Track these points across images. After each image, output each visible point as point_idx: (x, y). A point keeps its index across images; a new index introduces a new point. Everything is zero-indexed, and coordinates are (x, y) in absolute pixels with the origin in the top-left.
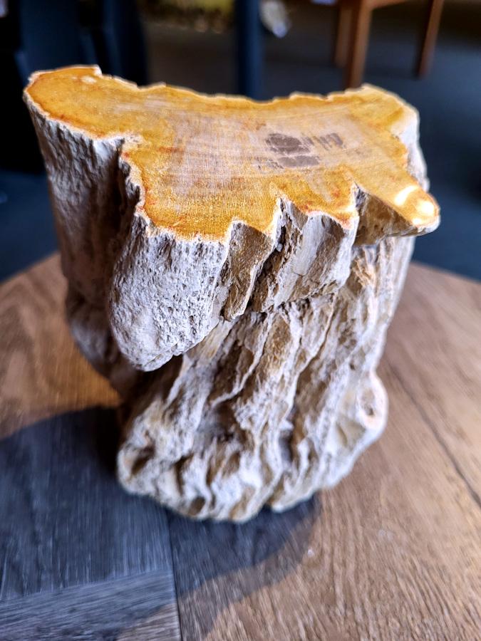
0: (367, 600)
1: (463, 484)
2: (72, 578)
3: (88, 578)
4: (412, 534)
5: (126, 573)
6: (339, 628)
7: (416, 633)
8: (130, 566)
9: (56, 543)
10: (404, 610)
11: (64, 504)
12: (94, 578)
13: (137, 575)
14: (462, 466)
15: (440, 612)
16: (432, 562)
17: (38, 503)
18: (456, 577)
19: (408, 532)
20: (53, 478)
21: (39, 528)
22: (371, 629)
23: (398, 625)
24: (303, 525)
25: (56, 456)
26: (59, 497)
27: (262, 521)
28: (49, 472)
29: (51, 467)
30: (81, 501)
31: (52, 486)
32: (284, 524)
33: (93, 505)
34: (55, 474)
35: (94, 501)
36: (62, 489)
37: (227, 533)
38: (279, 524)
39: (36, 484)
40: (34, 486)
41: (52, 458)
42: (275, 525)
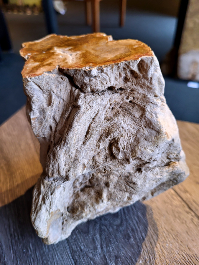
1: (193, 214)
4: (180, 242)
14: (190, 205)
16: (191, 254)
19: (178, 242)
20: (15, 253)
24: (134, 250)
25: (13, 241)
26: (20, 263)
27: (116, 253)
28: (12, 251)
29: (12, 248)
30: (31, 262)
31: (15, 258)
32: (126, 251)
33: (38, 263)
34: (15, 251)
35: (37, 261)
36: (20, 258)
37: (103, 262)
38: (124, 252)
39: (7, 259)
40: (6, 260)
41: (12, 243)
42: (123, 252)
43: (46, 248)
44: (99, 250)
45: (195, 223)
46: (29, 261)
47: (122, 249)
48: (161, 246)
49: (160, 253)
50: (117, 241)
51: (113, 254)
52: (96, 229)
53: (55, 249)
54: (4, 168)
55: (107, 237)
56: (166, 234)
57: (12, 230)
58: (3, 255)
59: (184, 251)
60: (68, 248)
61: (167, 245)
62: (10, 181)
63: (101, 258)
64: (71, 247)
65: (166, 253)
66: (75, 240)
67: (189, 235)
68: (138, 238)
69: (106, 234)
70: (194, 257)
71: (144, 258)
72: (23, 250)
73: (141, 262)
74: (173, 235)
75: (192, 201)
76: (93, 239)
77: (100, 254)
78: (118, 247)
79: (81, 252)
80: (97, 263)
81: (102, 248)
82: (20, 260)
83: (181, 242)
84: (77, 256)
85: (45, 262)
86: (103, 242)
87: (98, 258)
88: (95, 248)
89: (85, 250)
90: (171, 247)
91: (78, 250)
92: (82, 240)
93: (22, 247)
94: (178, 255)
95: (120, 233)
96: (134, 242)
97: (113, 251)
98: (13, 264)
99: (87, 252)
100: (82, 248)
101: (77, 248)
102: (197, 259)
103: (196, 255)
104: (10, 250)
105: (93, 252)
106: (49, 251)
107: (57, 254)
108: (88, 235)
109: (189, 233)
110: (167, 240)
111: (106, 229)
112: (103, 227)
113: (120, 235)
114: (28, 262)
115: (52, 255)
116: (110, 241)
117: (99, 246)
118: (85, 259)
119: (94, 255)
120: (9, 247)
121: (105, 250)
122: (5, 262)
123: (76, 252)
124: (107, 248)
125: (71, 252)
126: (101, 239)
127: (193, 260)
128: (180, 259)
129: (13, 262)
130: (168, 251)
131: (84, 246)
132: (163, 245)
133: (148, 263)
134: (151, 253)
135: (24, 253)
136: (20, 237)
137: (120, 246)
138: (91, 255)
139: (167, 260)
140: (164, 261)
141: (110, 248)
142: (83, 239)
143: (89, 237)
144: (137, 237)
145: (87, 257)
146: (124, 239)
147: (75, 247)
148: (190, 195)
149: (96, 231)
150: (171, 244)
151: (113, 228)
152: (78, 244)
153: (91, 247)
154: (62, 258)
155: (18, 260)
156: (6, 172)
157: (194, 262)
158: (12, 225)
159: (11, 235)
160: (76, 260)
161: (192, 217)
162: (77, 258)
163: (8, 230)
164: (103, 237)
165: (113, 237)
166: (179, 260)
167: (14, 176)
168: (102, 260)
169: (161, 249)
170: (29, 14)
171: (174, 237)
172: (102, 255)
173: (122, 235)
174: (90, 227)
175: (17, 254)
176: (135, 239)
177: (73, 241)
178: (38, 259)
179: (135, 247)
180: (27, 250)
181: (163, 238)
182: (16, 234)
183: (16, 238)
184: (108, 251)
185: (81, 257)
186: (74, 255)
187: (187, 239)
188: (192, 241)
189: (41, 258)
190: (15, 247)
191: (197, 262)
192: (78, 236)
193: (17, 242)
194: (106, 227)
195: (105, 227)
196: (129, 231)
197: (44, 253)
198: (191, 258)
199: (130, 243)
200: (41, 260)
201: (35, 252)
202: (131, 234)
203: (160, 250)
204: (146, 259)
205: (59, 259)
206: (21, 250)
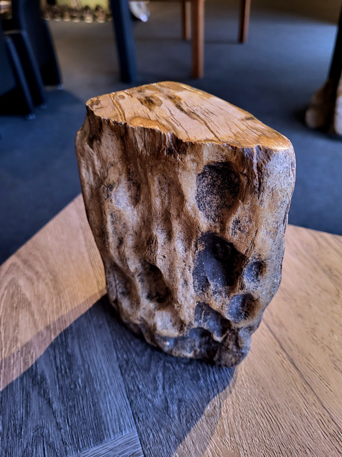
0: (241, 430)
1: (284, 355)
2: (84, 446)
3: (92, 444)
4: (261, 388)
5: (113, 438)
6: (228, 448)
7: (267, 444)
8: (114, 433)
9: (71, 427)
10: (260, 432)
11: (71, 403)
12: (96, 444)
13: (119, 438)
14: (284, 344)
15: (278, 430)
16: (272, 403)
17: (55, 406)
18: (285, 409)
19: (258, 388)
20: (61, 388)
21: (60, 420)
22: (244, 445)
23: (258, 441)
24: (202, 394)
25: (60, 375)
26: (66, 400)
27: (181, 395)
28: (58, 386)
29: (58, 383)
30: (79, 400)
31: (61, 394)
32: (192, 395)
33: (87, 402)
34: (62, 386)
35: (87, 399)
36: (67, 395)
37: (163, 405)
38: (190, 395)
39: (52, 394)
40: (50, 395)
41: (58, 377)
42: (188, 396)
43: (97, 385)
44: (160, 391)
45: (286, 367)
46: (77, 399)
47: (188, 392)
48: (237, 391)
49: (234, 400)
50: (183, 383)
51: (176, 397)
52: (158, 367)
53: (108, 387)
54: (50, 284)
55: (171, 376)
56: (245, 378)
57: (59, 361)
58: (48, 391)
59: (264, 400)
60: (123, 387)
61: (244, 390)
62: (57, 302)
63: (162, 400)
64: (128, 385)
65: (241, 401)
66: (133, 377)
67: (274, 380)
68: (209, 381)
69: (170, 373)
70: (275, 408)
71: (213, 404)
72: (70, 386)
73: (209, 408)
74: (254, 380)
75: (286, 338)
76: (154, 378)
77: (160, 396)
78: (183, 389)
79: (138, 392)
80: (157, 405)
81: (164, 389)
82: (67, 397)
83: (263, 388)
84: (133, 396)
85: (96, 400)
86: (167, 382)
87: (158, 400)
88: (156, 389)
89: (144, 390)
90: (249, 393)
91: (135, 390)
92: (140, 378)
93: (69, 383)
94: (256, 404)
95: (187, 372)
96: (203, 385)
97: (177, 393)
98: (59, 400)
99: (145, 393)
100: (140, 387)
101: (134, 387)
102: (279, 410)
103: (278, 405)
104: (56, 385)
105: (153, 393)
106: (101, 388)
107: (110, 393)
108: (148, 373)
109: (274, 378)
110: (245, 384)
111: (172, 368)
112: (168, 365)
113: (188, 376)
114: (75, 400)
115: (104, 393)
116: (175, 381)
117: (160, 387)
118: (143, 400)
119: (154, 396)
120: (54, 382)
121: (168, 392)
122: (49, 398)
123: (133, 392)
124: (170, 389)
125: (126, 391)
126: (164, 379)
127: (273, 410)
128: (257, 408)
129: (59, 398)
130: (244, 398)
131: (143, 385)
132: (239, 390)
133: (217, 410)
134: (223, 398)
135: (71, 389)
136: (67, 370)
137: (186, 388)
138: (150, 396)
139: (241, 409)
140: (237, 409)
141: (173, 390)
142: (142, 378)
143: (149, 376)
144: (208, 379)
145: (146, 398)
146: (191, 380)
147: (132, 386)
148: (286, 330)
149: (159, 369)
150: (249, 391)
151: (179, 366)
152: (135, 382)
153: (151, 387)
154: (116, 397)
155: (65, 396)
156: (52, 290)
157: (273, 414)
158: (58, 355)
159: (57, 369)
160: (132, 401)
161: (283, 359)
162: (133, 398)
163: (53, 362)
164: (167, 376)
165: (179, 377)
166: (256, 410)
167: (61, 295)
168: (163, 402)
169: (236, 395)
170: (89, 22)
171: (255, 382)
172: (163, 397)
173: (190, 375)
174: (152, 363)
175: (64, 389)
176: (205, 381)
177: (130, 378)
178: (88, 396)
179: (205, 390)
180: (76, 386)
181: (241, 382)
182: (63, 367)
183: (63, 372)
184: (172, 393)
185: (138, 398)
186: (130, 395)
187: (270, 385)
188: (277, 389)
189: (91, 396)
190: (61, 382)
191: (278, 413)
192: (137, 373)
193: (64, 376)
194: (172, 364)
195: (170, 365)
196: (199, 371)
197: (95, 390)
198: (272, 408)
199: (198, 386)
200: (91, 399)
201: (84, 388)
202: (200, 375)
203: (234, 396)
204: (215, 405)
205: (112, 398)
206: (68, 386)
